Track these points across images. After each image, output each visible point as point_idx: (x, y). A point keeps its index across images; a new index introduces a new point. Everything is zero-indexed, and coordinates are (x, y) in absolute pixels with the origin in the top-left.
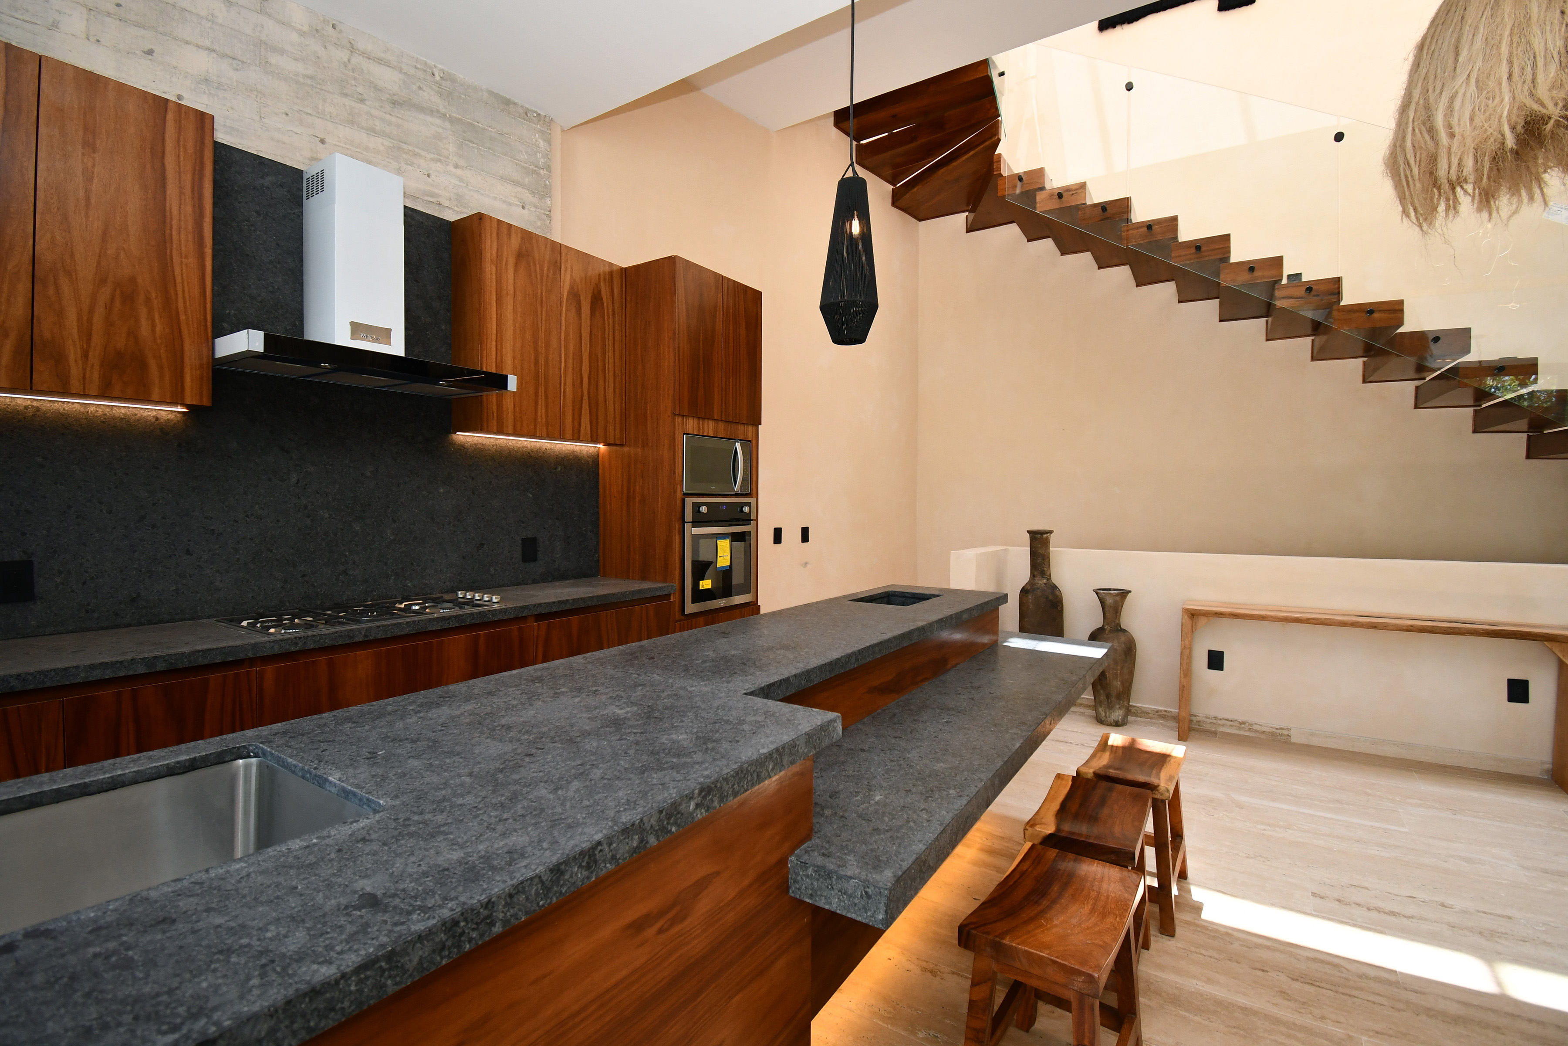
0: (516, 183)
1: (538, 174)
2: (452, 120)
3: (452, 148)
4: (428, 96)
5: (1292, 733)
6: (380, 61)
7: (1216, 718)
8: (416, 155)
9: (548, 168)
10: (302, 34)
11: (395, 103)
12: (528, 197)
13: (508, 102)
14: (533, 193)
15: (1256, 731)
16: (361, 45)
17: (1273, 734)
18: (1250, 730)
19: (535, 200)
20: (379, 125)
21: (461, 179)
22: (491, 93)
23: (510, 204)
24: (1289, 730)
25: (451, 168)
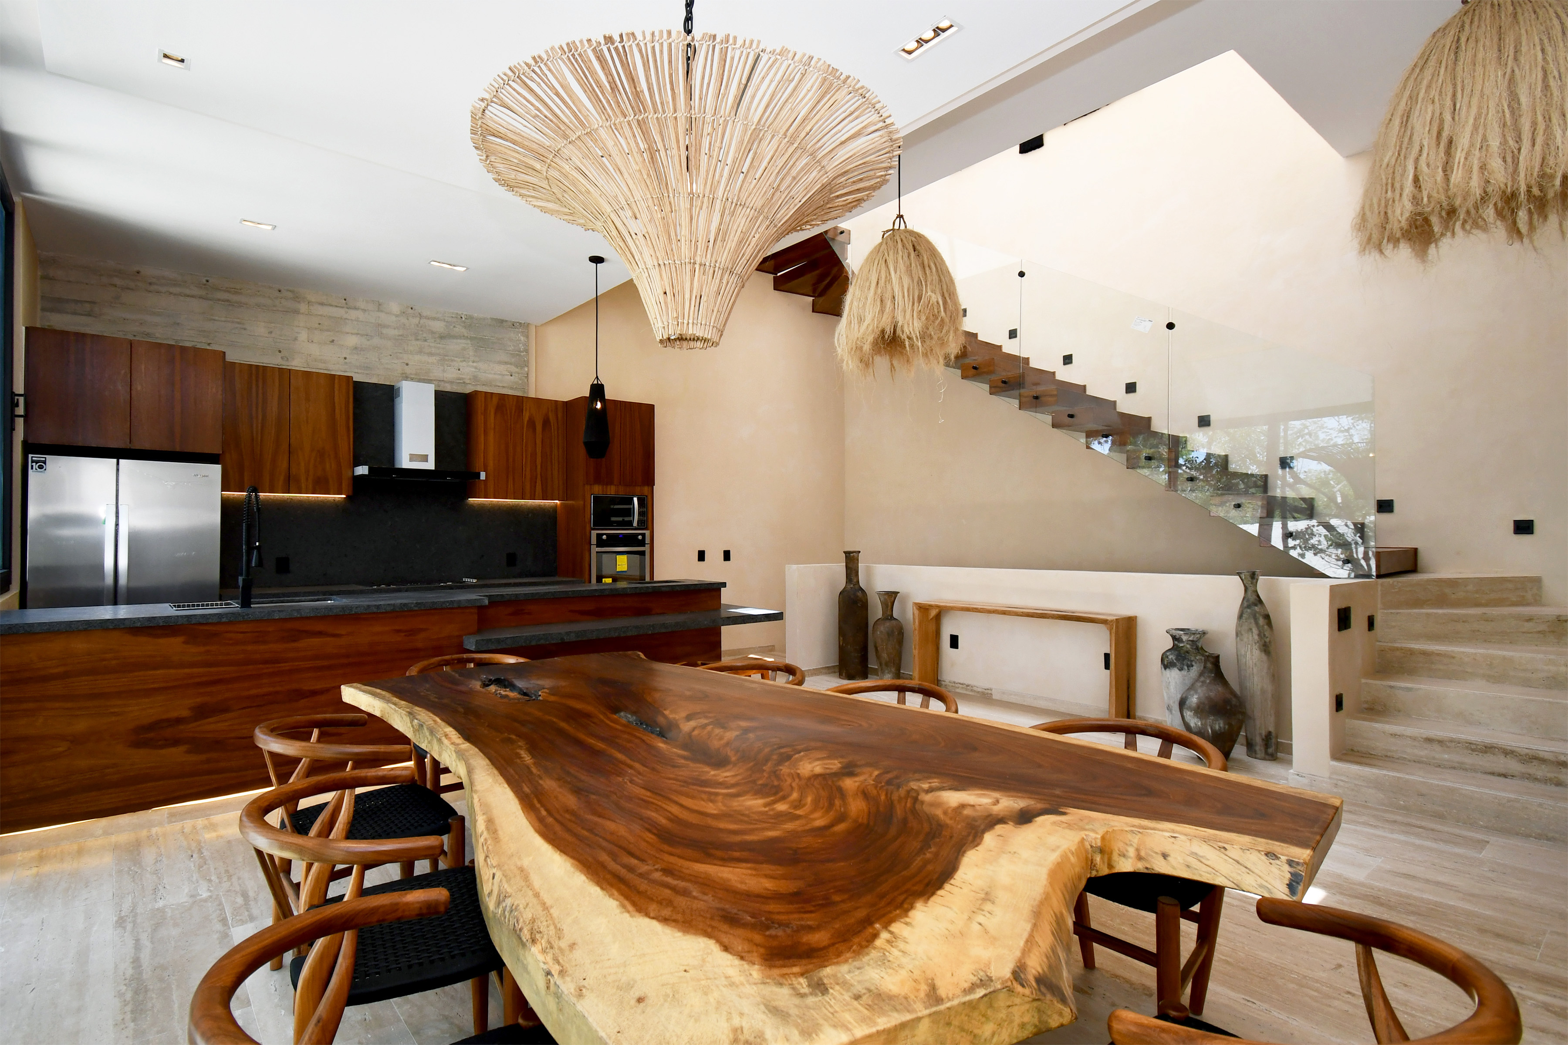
0: (506, 363)
1: (520, 355)
2: (471, 339)
3: (471, 353)
4: (460, 330)
5: (993, 692)
6: (434, 319)
7: (954, 682)
8: (452, 361)
9: (527, 351)
10: (397, 316)
11: (442, 337)
12: (513, 369)
13: (502, 321)
14: (517, 367)
15: (975, 691)
16: (424, 314)
17: (983, 693)
18: (972, 690)
19: (517, 370)
20: (433, 350)
21: (476, 368)
22: (492, 319)
23: (503, 375)
24: (991, 690)
25: (471, 363)
